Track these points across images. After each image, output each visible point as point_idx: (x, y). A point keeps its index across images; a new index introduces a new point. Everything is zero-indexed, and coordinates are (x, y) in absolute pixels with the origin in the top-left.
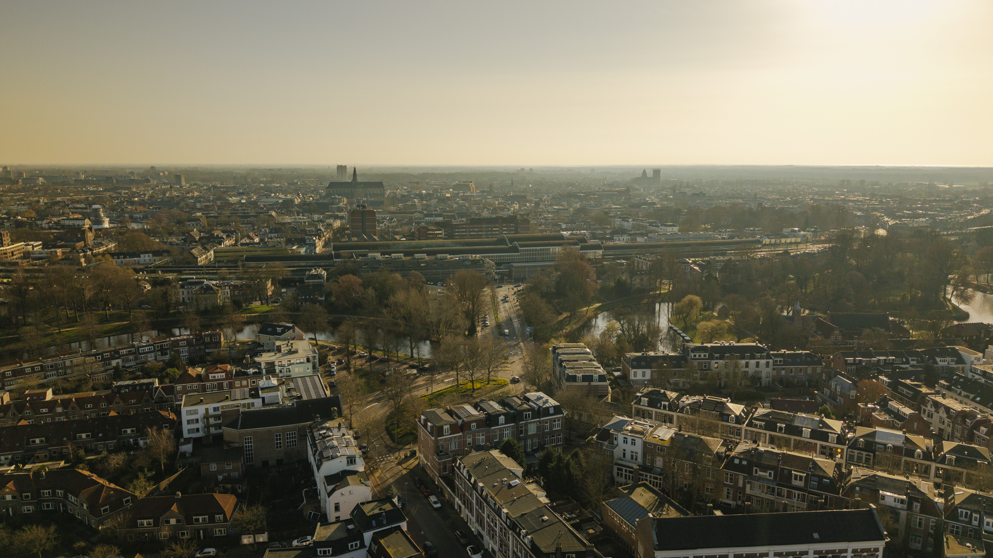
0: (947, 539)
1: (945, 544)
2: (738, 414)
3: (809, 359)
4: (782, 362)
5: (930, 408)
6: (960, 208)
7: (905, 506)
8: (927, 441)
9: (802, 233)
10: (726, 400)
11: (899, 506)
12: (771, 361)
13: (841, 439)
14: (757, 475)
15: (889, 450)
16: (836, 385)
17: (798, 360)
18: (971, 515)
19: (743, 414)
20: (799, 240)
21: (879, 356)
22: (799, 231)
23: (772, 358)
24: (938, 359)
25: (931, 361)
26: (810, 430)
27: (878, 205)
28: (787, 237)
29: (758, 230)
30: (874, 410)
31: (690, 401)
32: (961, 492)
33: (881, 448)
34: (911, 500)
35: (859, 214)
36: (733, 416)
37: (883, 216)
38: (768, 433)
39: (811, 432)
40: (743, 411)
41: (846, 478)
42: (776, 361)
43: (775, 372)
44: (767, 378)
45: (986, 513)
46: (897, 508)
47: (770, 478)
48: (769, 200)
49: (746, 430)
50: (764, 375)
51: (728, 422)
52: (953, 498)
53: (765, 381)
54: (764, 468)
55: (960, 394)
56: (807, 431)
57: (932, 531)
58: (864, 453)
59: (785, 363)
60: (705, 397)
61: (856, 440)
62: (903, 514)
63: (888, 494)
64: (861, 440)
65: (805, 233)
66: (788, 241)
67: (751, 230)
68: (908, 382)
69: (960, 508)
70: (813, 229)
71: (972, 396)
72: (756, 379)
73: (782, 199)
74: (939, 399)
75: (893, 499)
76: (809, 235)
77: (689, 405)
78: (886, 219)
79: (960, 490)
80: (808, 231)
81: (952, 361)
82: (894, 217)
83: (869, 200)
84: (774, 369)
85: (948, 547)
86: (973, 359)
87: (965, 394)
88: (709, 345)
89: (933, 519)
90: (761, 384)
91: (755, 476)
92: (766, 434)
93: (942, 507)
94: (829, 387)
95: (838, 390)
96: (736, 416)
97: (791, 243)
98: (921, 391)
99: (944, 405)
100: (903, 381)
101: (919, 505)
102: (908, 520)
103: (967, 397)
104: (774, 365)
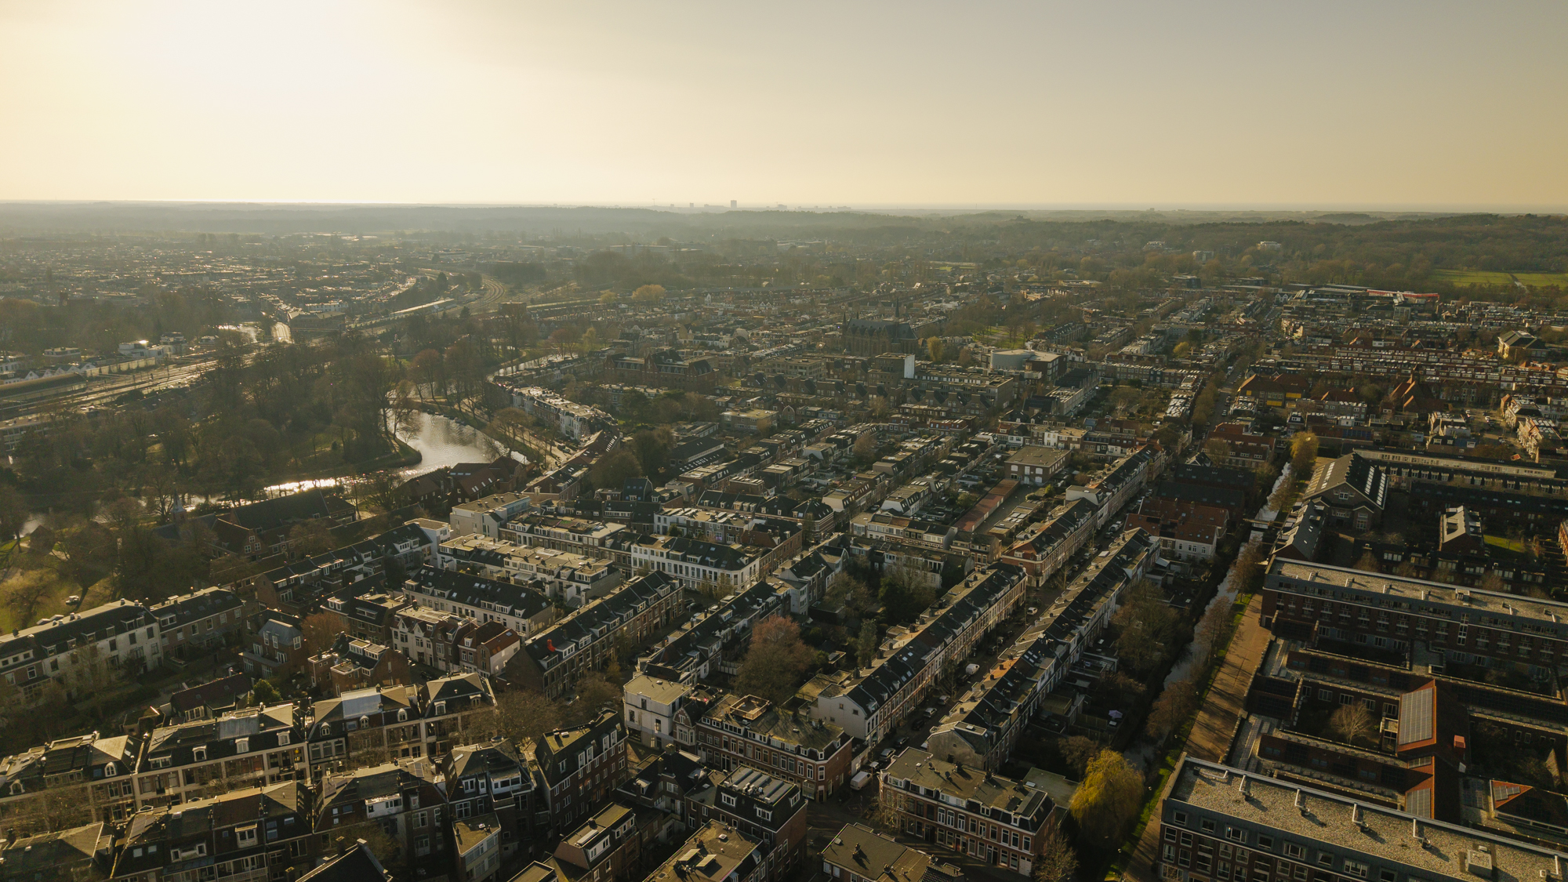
0: (458, 831)
1: (456, 838)
2: (119, 757)
3: (218, 601)
4: (175, 619)
5: (402, 629)
6: (379, 278)
7: (401, 807)
8: (408, 690)
9: (154, 347)
10: (90, 737)
11: (394, 810)
12: (155, 626)
13: (297, 734)
14: (180, 859)
15: (365, 724)
16: (270, 635)
17: (202, 608)
18: (477, 783)
19: (128, 753)
20: (152, 362)
21: (321, 564)
22: (150, 345)
23: (155, 621)
24: (398, 546)
25: (390, 550)
26: (247, 739)
27: (266, 279)
28: (128, 359)
29: (72, 351)
30: (331, 661)
31: (18, 768)
32: (462, 753)
33: (354, 726)
34: (406, 795)
35: (241, 299)
36: (111, 764)
37: (278, 301)
38: (180, 769)
39: (249, 742)
40: (128, 746)
41: (316, 800)
42: (165, 622)
43: (166, 640)
44: (155, 653)
45: (492, 772)
46: (391, 815)
47: (201, 855)
48: (79, 280)
49: (140, 780)
50: (147, 650)
51: (104, 777)
52: (454, 767)
53: (151, 661)
54: (188, 845)
55: (433, 594)
56: (242, 742)
57: (437, 824)
58: (332, 742)
59: (181, 620)
60: (47, 748)
61: (317, 727)
62: (401, 818)
63: (377, 800)
64: (325, 724)
65: (160, 347)
66: (134, 365)
67: (58, 353)
68: (368, 597)
69: (464, 779)
70: (172, 340)
71: (447, 593)
72: (135, 662)
73: (103, 278)
74: (410, 613)
75: (384, 804)
76: (168, 349)
77: (18, 775)
78: (284, 307)
79: (459, 753)
80: (165, 344)
81: (415, 543)
82: (296, 302)
83: (251, 271)
84: (163, 636)
85: (461, 843)
86: (438, 534)
87: (439, 591)
88: (29, 632)
89: (436, 808)
90: (145, 668)
91: (176, 863)
92: (176, 772)
93: (443, 787)
94: (260, 641)
95: (275, 642)
96: (118, 763)
97: (139, 369)
98: (386, 608)
99: (418, 620)
100: (360, 598)
101: (417, 798)
102: (408, 823)
103: (442, 595)
104: (162, 629)
